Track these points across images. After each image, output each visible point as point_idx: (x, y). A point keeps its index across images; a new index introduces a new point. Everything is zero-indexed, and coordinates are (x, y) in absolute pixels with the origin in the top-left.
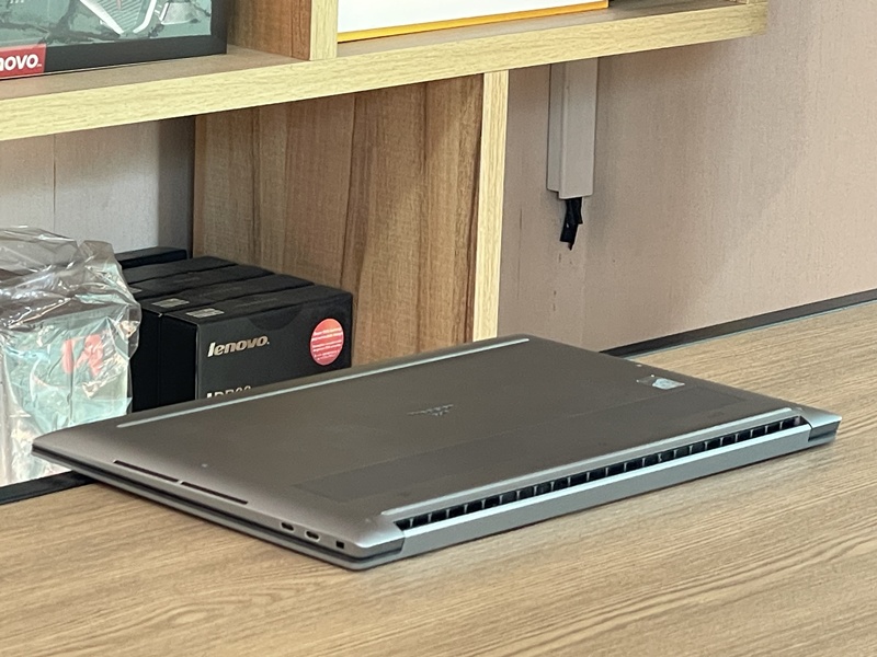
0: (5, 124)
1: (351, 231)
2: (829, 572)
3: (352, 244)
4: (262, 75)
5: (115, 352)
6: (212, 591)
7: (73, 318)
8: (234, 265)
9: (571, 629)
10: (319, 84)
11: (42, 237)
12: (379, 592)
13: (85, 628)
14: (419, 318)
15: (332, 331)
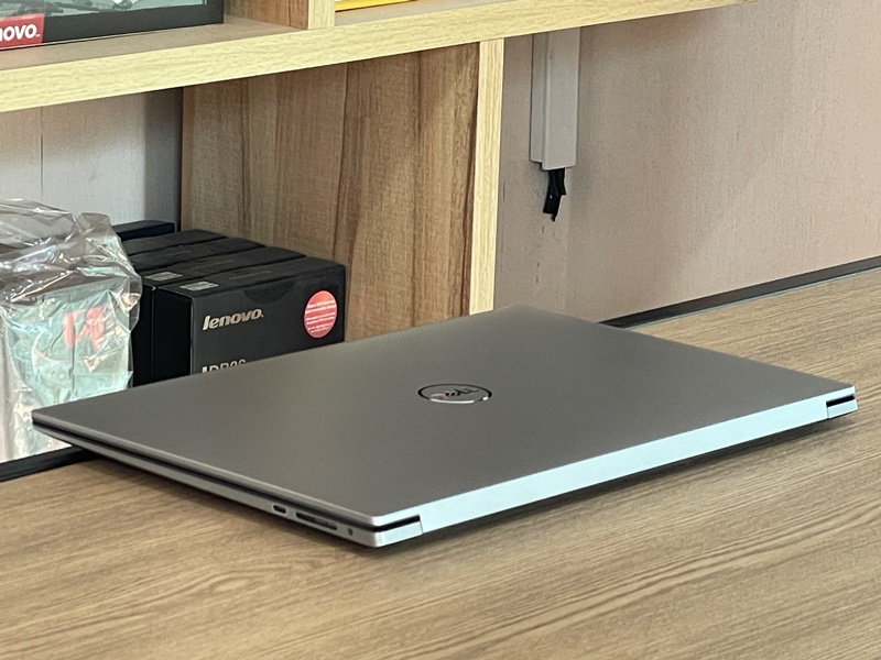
0: (5, 95)
1: (343, 202)
3: (345, 216)
4: (261, 45)
5: (115, 325)
6: (252, 559)
7: (74, 291)
9: (616, 593)
10: (317, 54)
11: (38, 210)
13: (126, 596)
14: (414, 289)
15: (326, 303)
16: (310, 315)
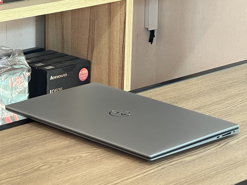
1: (90, 43)
2: (222, 150)
3: (90, 47)
4: (64, 3)
5: (24, 81)
6: (51, 159)
7: (12, 72)
8: (57, 52)
10: (80, 5)
11: (3, 48)
12: (97, 158)
14: (109, 68)
15: (85, 71)
16: (80, 75)
